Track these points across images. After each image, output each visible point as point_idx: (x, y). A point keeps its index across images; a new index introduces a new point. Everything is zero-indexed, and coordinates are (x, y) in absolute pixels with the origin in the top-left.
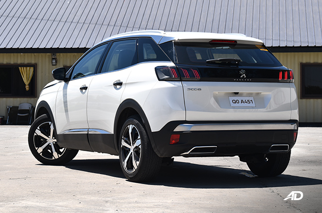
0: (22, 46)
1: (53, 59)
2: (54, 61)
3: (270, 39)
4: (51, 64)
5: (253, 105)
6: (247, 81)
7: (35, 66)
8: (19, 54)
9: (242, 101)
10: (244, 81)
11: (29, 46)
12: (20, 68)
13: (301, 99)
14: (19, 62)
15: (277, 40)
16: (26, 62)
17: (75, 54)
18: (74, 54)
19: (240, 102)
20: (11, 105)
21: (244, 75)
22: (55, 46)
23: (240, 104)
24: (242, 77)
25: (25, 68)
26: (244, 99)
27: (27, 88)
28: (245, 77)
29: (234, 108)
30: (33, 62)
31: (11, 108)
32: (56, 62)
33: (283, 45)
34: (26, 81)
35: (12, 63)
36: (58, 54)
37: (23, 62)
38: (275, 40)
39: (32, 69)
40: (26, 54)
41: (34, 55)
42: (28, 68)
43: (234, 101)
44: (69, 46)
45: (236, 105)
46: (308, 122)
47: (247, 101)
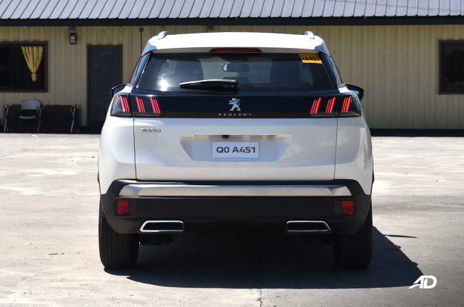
0: (25, 16)
1: (72, 34)
2: (73, 38)
3: (393, 6)
4: (68, 42)
5: (256, 155)
6: (242, 117)
7: (44, 45)
8: (21, 28)
9: (235, 150)
10: (238, 117)
11: (35, 16)
12: (23, 48)
13: (439, 94)
14: (22, 38)
15: (404, 7)
16: (32, 38)
17: (105, 27)
18: (102, 27)
19: (231, 149)
20: (11, 103)
21: (237, 106)
22: (74, 16)
23: (231, 154)
24: (232, 110)
25: (30, 48)
26: (239, 145)
27: (34, 77)
28: (239, 110)
29: (217, 160)
30: (42, 39)
31: (10, 108)
32: (76, 39)
33: (412, 13)
34: (32, 66)
35: (11, 39)
36: (78, 28)
37: (27, 39)
38: (401, 7)
39: (41, 49)
40: (32, 28)
41: (44, 29)
42: (35, 48)
43: (220, 150)
44: (93, 16)
45: (224, 155)
46: (449, 128)
47: (244, 148)
